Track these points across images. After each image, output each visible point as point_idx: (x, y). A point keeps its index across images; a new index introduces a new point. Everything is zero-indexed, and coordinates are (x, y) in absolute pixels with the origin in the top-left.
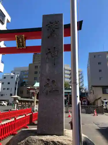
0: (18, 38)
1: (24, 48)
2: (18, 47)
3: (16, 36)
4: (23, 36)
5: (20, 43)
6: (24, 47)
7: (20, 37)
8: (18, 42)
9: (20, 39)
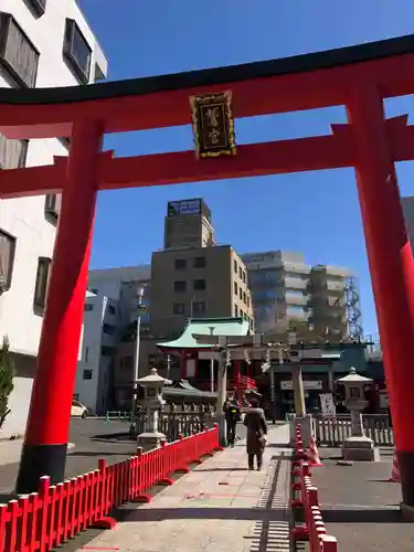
0: (199, 110)
1: (228, 152)
2: (202, 150)
3: (192, 99)
4: (228, 94)
5: (210, 129)
6: (228, 147)
7: (212, 101)
8: (200, 129)
9: (209, 111)
